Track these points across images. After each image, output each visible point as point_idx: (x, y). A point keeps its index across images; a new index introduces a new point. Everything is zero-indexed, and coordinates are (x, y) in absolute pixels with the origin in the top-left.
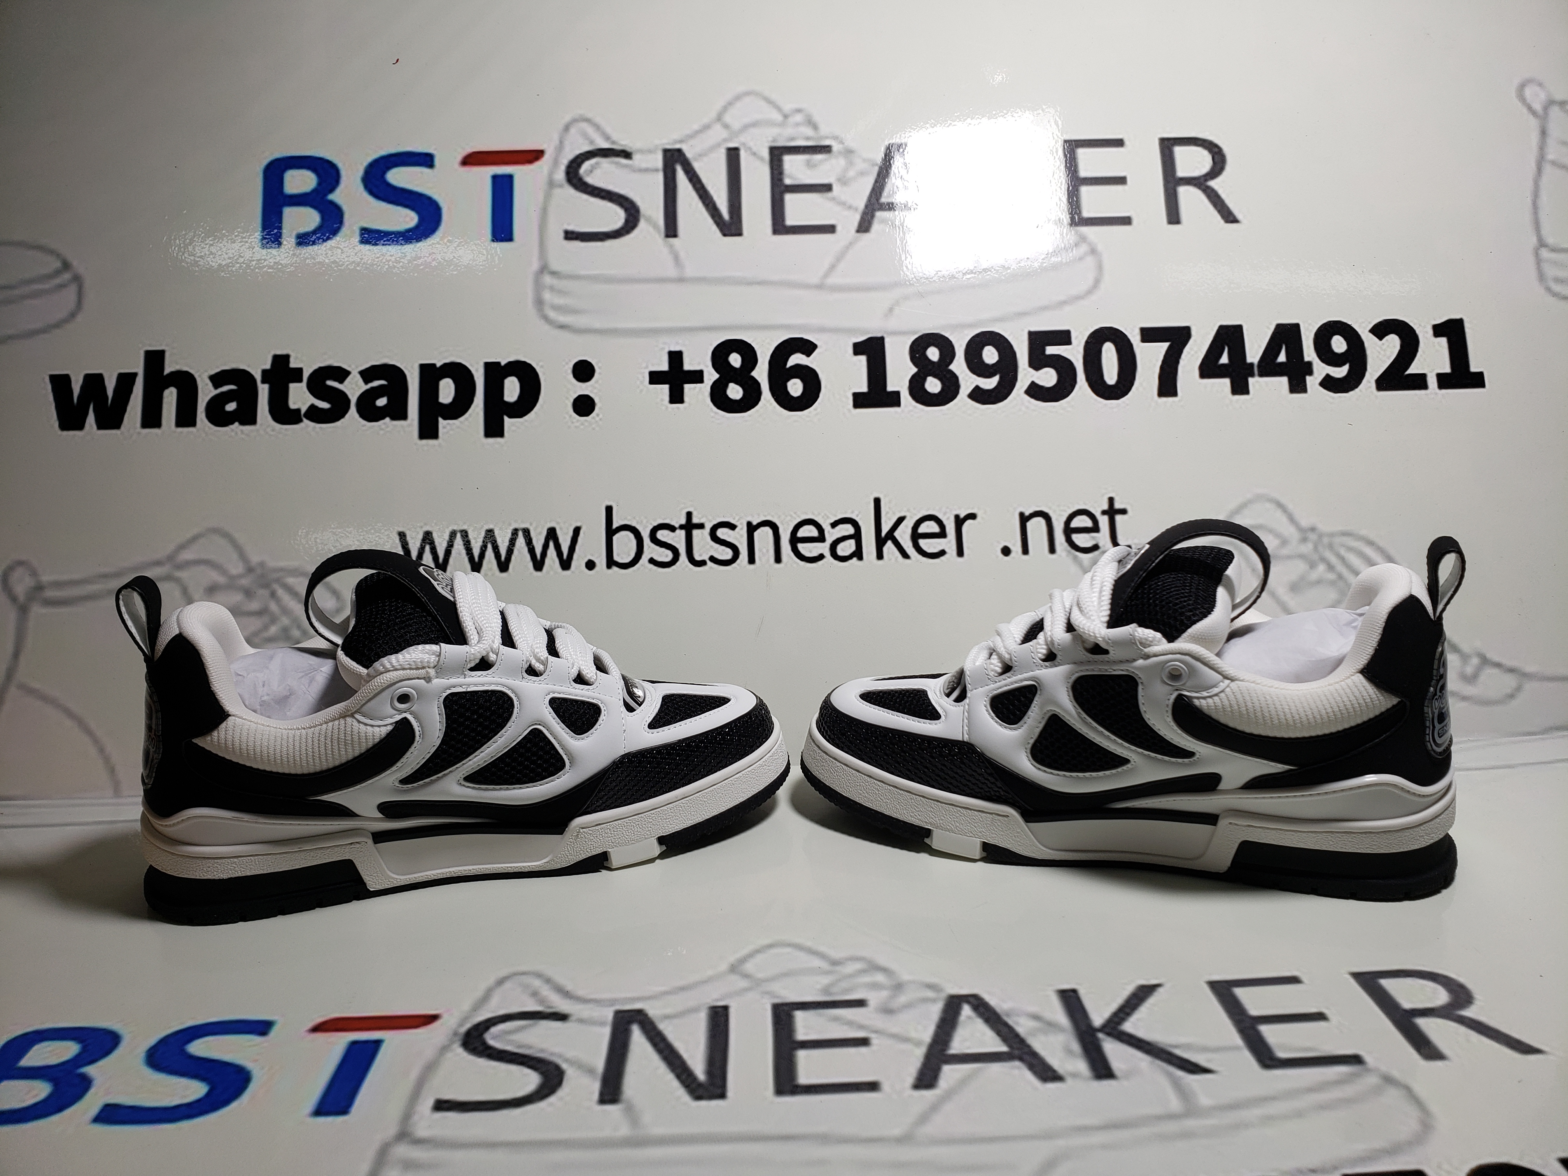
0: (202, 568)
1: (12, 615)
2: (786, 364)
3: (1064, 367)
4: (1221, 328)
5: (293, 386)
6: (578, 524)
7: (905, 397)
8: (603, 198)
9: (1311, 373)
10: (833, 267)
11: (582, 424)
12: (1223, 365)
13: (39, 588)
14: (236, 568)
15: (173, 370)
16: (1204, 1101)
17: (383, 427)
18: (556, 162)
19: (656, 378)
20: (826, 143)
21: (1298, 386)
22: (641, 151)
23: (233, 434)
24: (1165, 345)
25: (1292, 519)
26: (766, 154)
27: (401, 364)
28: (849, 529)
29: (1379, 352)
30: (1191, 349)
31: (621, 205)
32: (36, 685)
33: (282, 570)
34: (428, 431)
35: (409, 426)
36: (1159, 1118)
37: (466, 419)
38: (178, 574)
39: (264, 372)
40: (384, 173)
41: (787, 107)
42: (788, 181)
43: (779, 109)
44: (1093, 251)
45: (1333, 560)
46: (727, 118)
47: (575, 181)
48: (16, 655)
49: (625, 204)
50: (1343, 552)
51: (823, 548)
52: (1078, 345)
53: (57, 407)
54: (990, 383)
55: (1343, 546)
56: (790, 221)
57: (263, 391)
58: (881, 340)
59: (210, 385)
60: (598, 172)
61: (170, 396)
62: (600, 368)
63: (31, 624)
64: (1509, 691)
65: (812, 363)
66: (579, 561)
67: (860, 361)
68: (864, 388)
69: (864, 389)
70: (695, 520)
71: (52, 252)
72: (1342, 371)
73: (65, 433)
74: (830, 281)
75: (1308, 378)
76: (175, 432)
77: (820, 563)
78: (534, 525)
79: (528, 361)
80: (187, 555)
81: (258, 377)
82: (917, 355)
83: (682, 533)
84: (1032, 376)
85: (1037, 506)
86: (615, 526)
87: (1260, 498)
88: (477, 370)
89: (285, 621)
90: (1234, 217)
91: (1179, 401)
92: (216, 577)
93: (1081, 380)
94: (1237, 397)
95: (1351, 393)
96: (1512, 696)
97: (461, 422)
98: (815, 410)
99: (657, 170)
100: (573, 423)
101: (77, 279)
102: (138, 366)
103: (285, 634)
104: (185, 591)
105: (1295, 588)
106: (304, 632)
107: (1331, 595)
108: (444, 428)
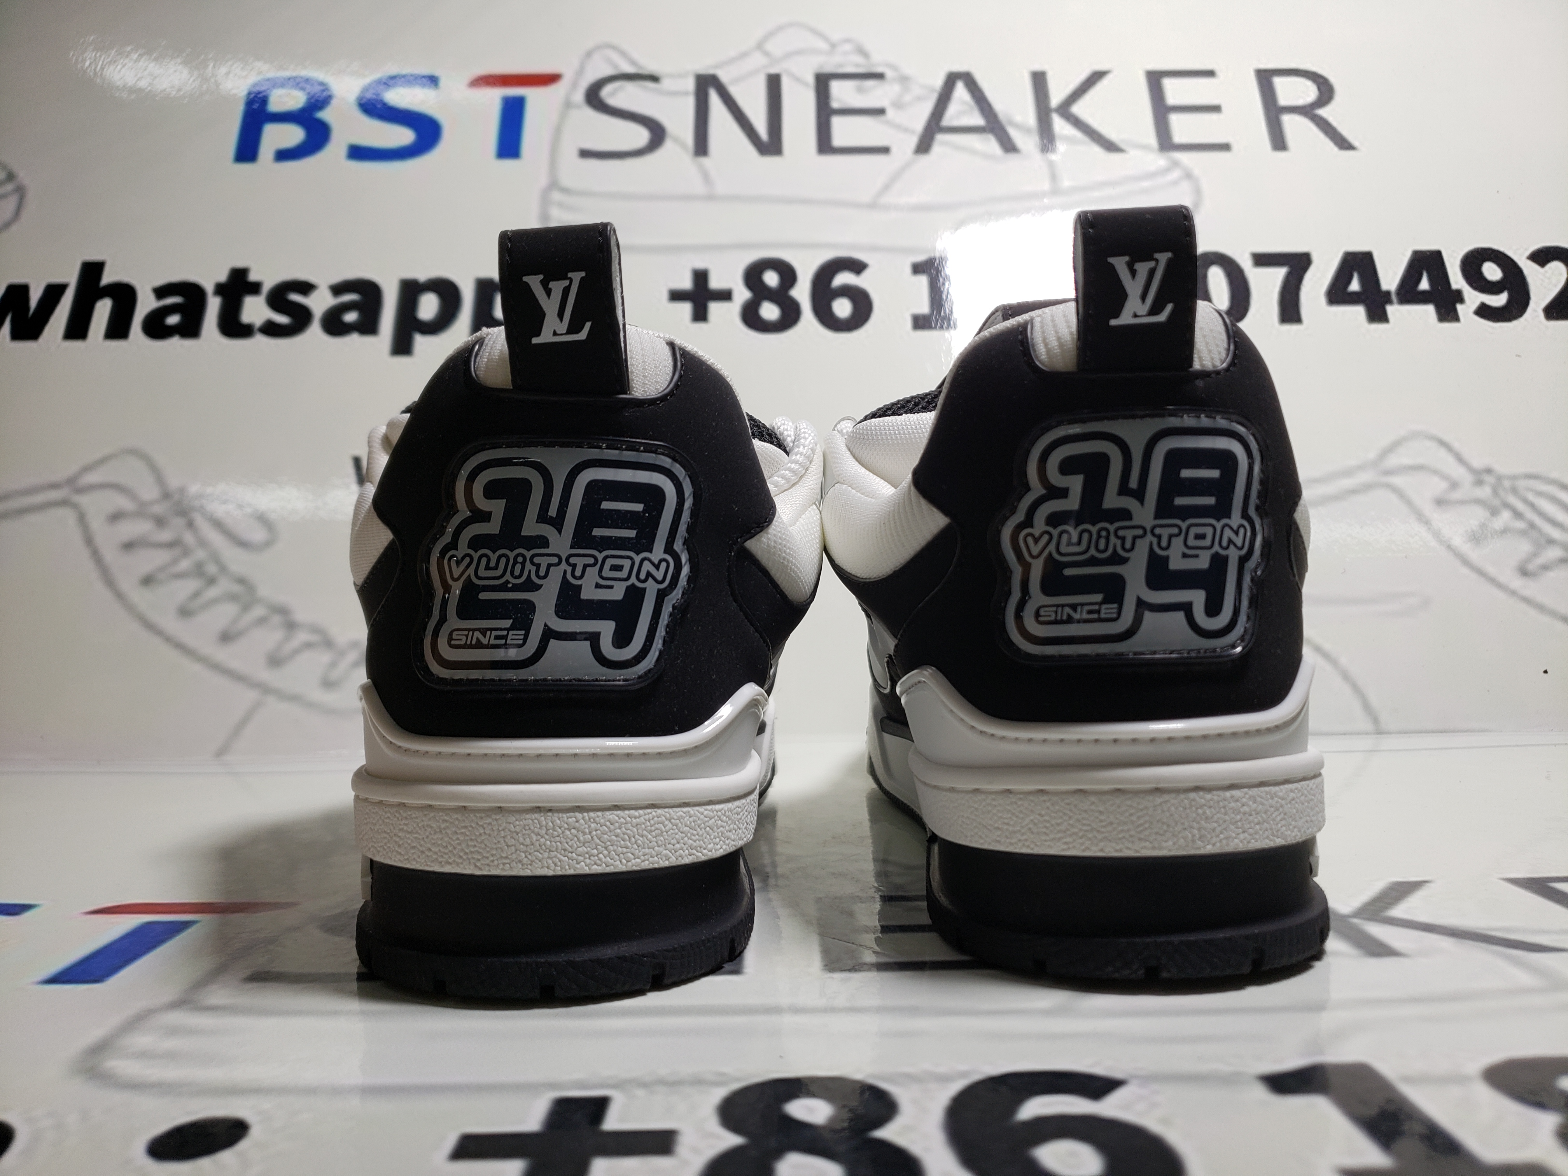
0: (108, 492)
2: (832, 283)
4: (1347, 255)
5: (248, 300)
8: (625, 118)
9: (1461, 300)
10: (886, 187)
12: (1354, 292)
14: (149, 492)
15: (111, 281)
17: (349, 343)
18: (574, 85)
19: (677, 296)
20: (879, 70)
21: (1448, 315)
22: (671, 76)
23: (170, 348)
24: (1283, 271)
25: (1460, 459)
26: (811, 80)
27: (378, 279)
29: (1542, 280)
30: (1315, 274)
31: (646, 126)
33: (204, 496)
34: (402, 347)
35: (381, 341)
37: (449, 337)
38: (77, 499)
39: (218, 285)
40: (384, 92)
41: (836, 37)
42: (835, 105)
43: (825, 38)
44: (1189, 176)
45: (1520, 506)
46: (769, 46)
47: (595, 102)
49: (650, 125)
50: (1531, 497)
55: (1529, 489)
56: (837, 143)
57: (214, 305)
58: (939, 260)
59: (152, 297)
60: (621, 94)
61: (103, 309)
65: (862, 282)
67: (919, 281)
68: (924, 309)
72: (1500, 299)
74: (887, 199)
75: (1459, 307)
76: (101, 345)
80: (92, 479)
81: (210, 290)
87: (1416, 435)
88: (466, 287)
89: (200, 554)
90: (1350, 144)
91: (1305, 328)
92: (122, 502)
94: (1375, 325)
95: (1515, 322)
97: (439, 338)
98: (866, 331)
99: (687, 93)
101: (21, 191)
102: (71, 277)
103: (199, 570)
104: (82, 519)
105: (1476, 538)
106: (223, 569)
107: (1524, 547)
108: (420, 343)
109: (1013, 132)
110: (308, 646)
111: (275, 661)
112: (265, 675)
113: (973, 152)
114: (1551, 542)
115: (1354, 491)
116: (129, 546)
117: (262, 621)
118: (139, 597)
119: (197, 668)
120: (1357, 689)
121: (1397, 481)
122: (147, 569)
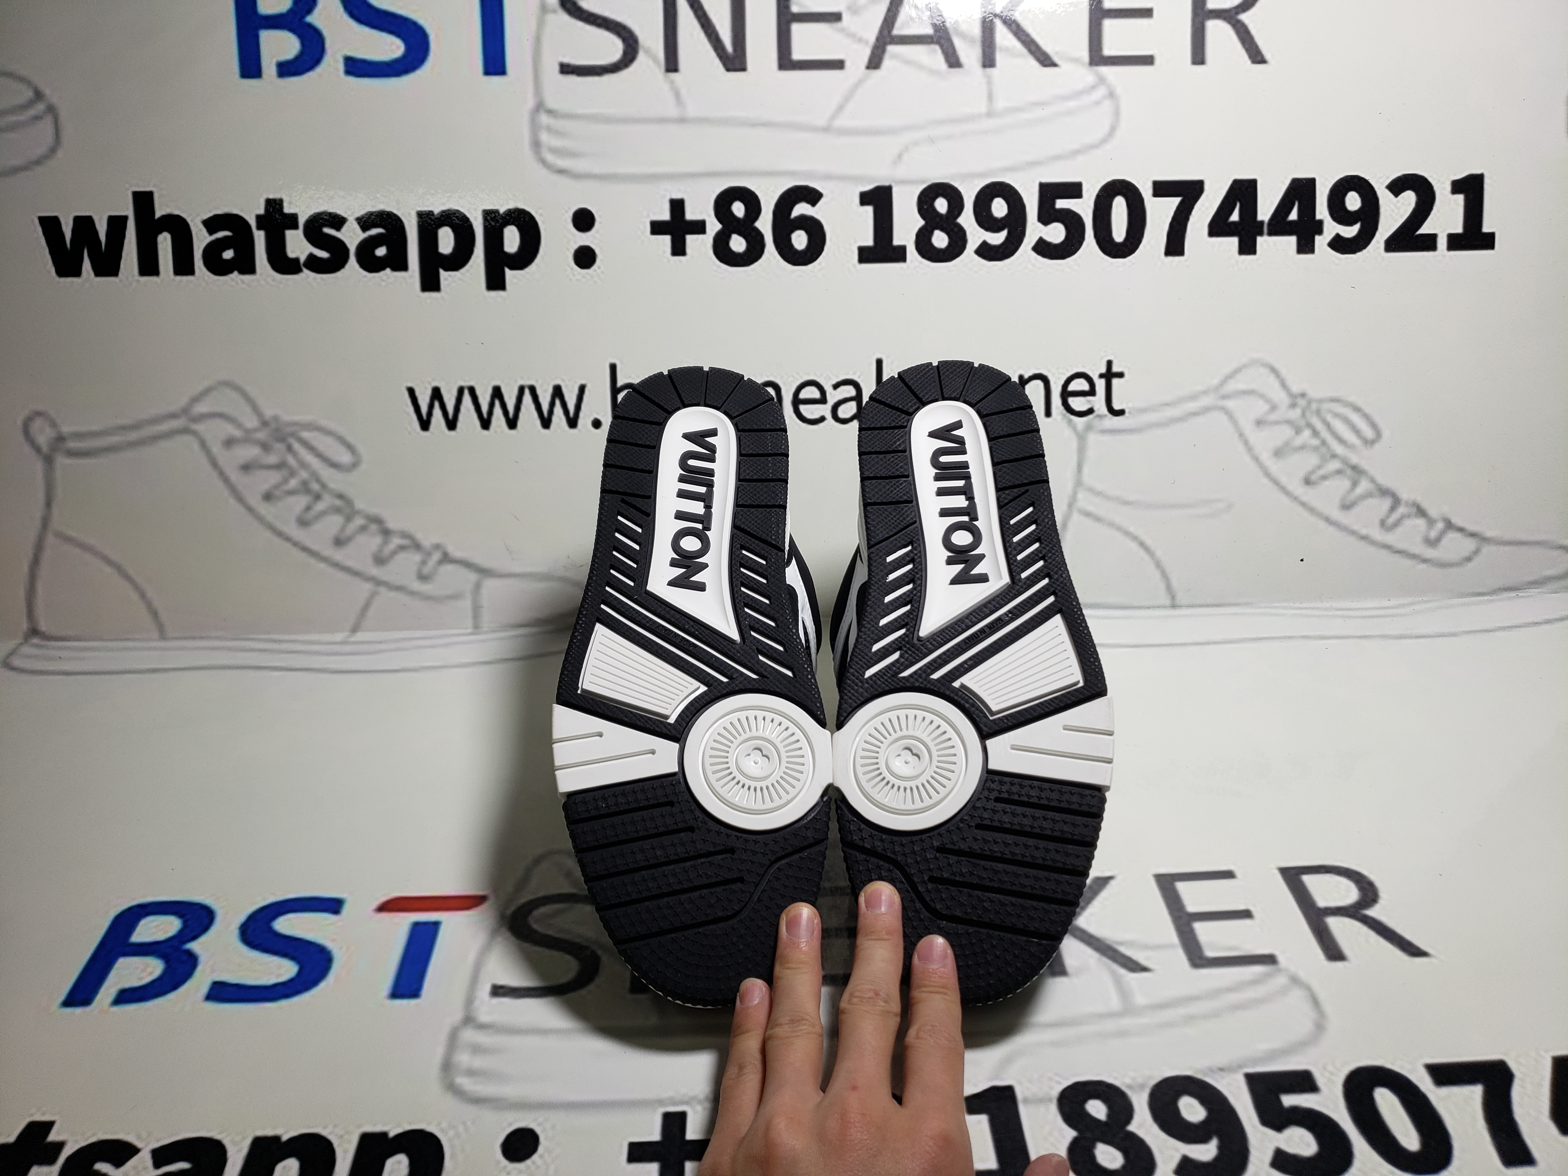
0: (218, 422)
1: (39, 466)
2: (790, 214)
3: (1072, 222)
4: (1236, 182)
5: (289, 234)
6: (583, 382)
7: (911, 253)
8: (599, 25)
9: (1320, 232)
10: (841, 108)
11: (584, 277)
12: (1234, 223)
13: (60, 439)
14: (251, 422)
15: (164, 213)
16: (1140, 999)
17: (385, 278)
19: (657, 228)
21: (1306, 246)
23: (233, 283)
24: (1177, 200)
25: (1284, 385)
27: (398, 211)
28: (850, 391)
29: (1393, 211)
30: (1203, 205)
31: (619, 34)
32: (72, 533)
33: (295, 424)
34: (430, 283)
35: (411, 277)
36: (1101, 1016)
37: (468, 271)
38: (195, 427)
39: (259, 218)
42: (795, 9)
44: (1111, 95)
45: (1319, 426)
47: (569, 5)
48: (49, 504)
49: (623, 33)
50: (1329, 418)
51: (825, 410)
52: (1089, 199)
53: (51, 253)
54: (997, 238)
55: (1330, 411)
56: (797, 55)
57: (260, 238)
58: (889, 189)
59: (204, 230)
61: (165, 242)
62: (600, 216)
63: (58, 474)
64: (1466, 554)
65: (817, 213)
66: (585, 420)
67: (867, 212)
68: (869, 242)
71: (22, 79)
72: (1352, 231)
73: (63, 280)
74: (840, 122)
75: (1317, 238)
76: (174, 280)
77: (822, 425)
78: (540, 382)
79: (527, 209)
80: (201, 408)
81: (253, 223)
82: (925, 207)
84: (1040, 231)
85: (1038, 369)
87: (1254, 363)
88: (476, 219)
89: (304, 475)
90: (1262, 56)
91: (1186, 260)
92: (231, 430)
93: (1089, 237)
94: (1244, 257)
95: (1359, 254)
96: (1469, 559)
97: (463, 274)
98: (820, 264)
100: (574, 275)
101: (51, 109)
102: (128, 210)
103: (305, 487)
104: (203, 444)
105: (1278, 453)
106: (324, 486)
107: (1313, 460)
108: (446, 279)
109: (957, 42)
110: (402, 548)
111: (380, 560)
112: (374, 571)
113: (920, 67)
114: (1334, 456)
115: (1195, 414)
116: (246, 468)
117: (363, 529)
118: (263, 509)
119: (322, 566)
120: (1164, 575)
121: (1230, 404)
122: (265, 487)
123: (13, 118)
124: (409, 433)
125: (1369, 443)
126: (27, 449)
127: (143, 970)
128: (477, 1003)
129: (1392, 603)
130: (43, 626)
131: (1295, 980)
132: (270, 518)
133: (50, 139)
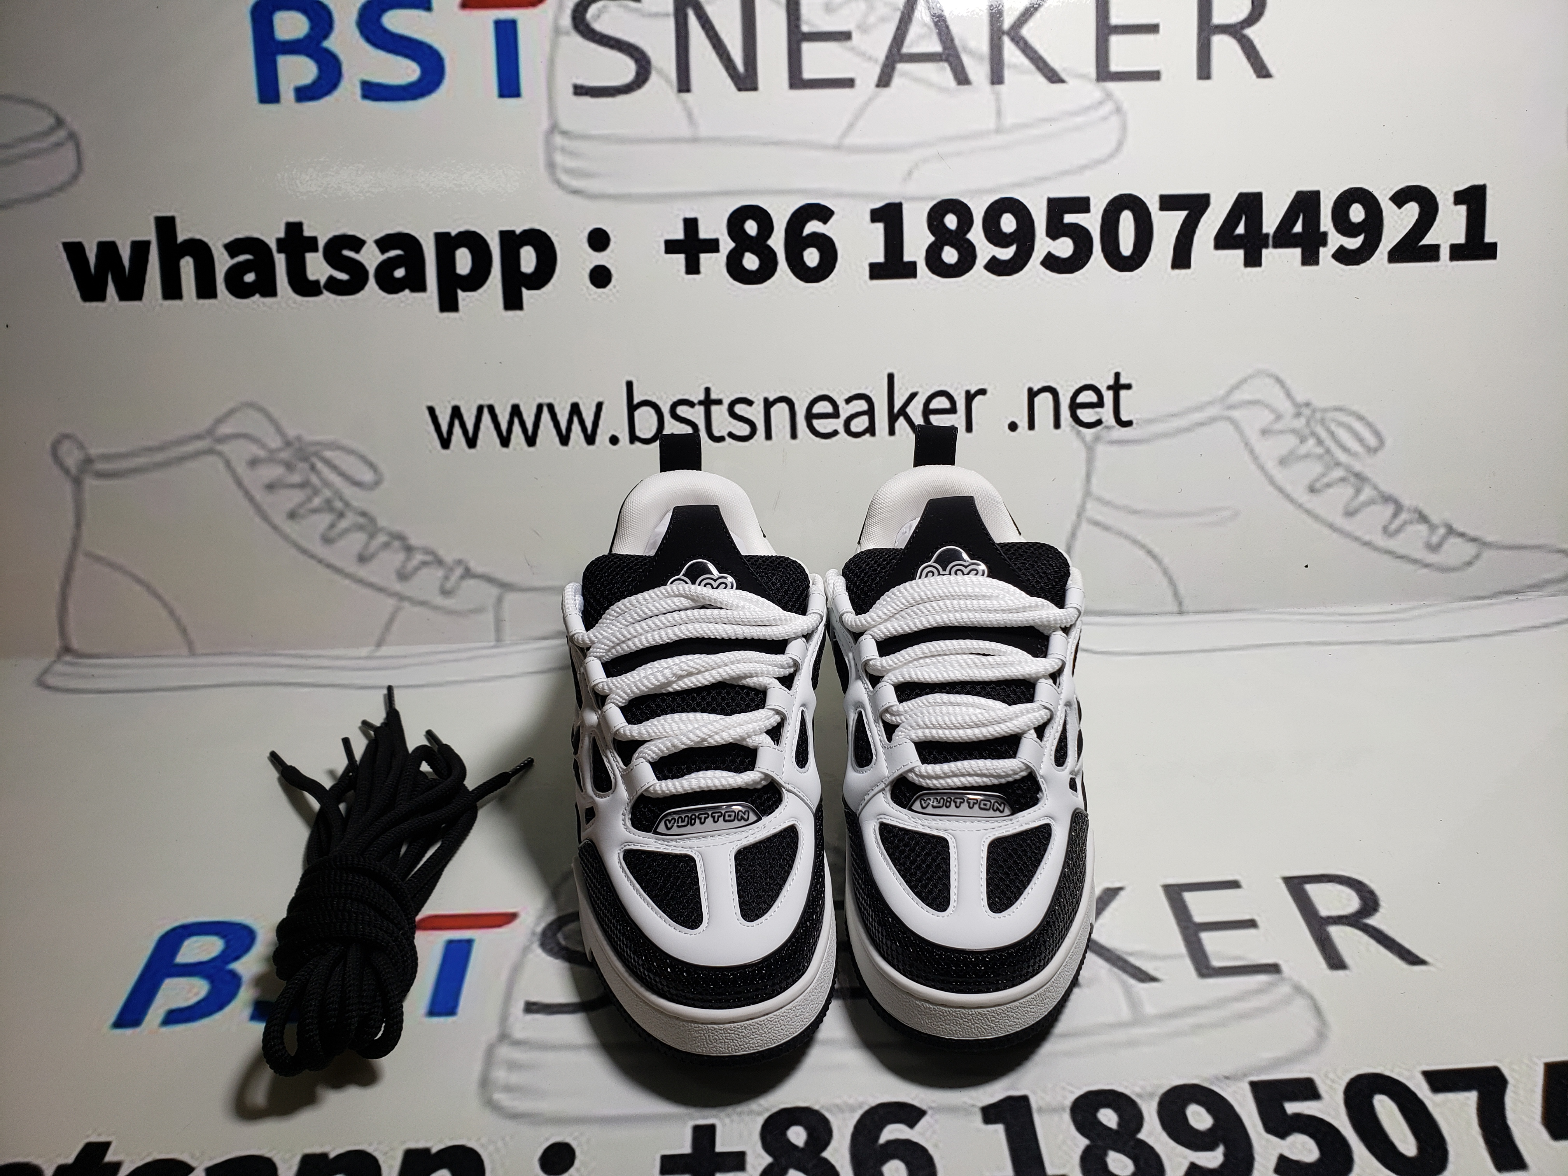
0: (242, 442)
1: (68, 488)
2: (802, 232)
3: (1080, 236)
4: (1241, 195)
5: (309, 256)
6: (600, 400)
7: (922, 269)
8: (612, 47)
9: (1324, 243)
10: (851, 126)
11: (600, 296)
12: (1239, 235)
13: (88, 461)
14: (275, 442)
15: (186, 237)
16: (1149, 1009)
17: (403, 299)
19: (671, 247)
21: (1310, 258)
23: (255, 306)
24: (1183, 214)
25: (1288, 395)
27: (416, 233)
28: (862, 405)
29: (1396, 222)
30: (1209, 218)
31: (631, 56)
32: (103, 554)
33: (318, 443)
34: (448, 304)
35: (429, 298)
36: (1113, 1026)
37: (485, 291)
38: (220, 447)
39: (279, 241)
40: (380, 16)
42: (805, 28)
44: (1118, 110)
45: (1323, 434)
47: (582, 27)
48: (78, 525)
49: (636, 54)
50: (1333, 427)
51: (837, 424)
52: (1096, 214)
53: (75, 277)
54: (1006, 254)
55: (1334, 420)
56: (807, 74)
57: (280, 261)
58: (900, 205)
59: (226, 254)
60: (605, 17)
61: (187, 266)
62: (615, 236)
63: (87, 495)
64: (1467, 559)
65: (828, 230)
66: (602, 437)
67: (877, 229)
69: (881, 259)
70: (714, 396)
71: (42, 106)
72: (1356, 242)
73: (88, 304)
74: (851, 140)
75: (1322, 250)
76: (197, 304)
77: (834, 439)
78: (558, 400)
79: (543, 229)
80: (225, 429)
81: (273, 246)
82: (935, 223)
83: (701, 409)
84: (1049, 246)
85: (1047, 382)
86: (636, 400)
87: (1259, 373)
88: (492, 239)
89: (327, 493)
90: (1267, 71)
91: (1192, 273)
92: (256, 451)
93: (1097, 251)
94: (1249, 269)
95: (1363, 265)
96: (1470, 564)
97: (480, 295)
98: (832, 281)
99: (667, 15)
100: (590, 295)
101: (72, 136)
102: (151, 235)
103: (328, 506)
104: (228, 464)
105: (1283, 462)
106: (347, 504)
107: (1317, 468)
108: (464, 300)
109: (966, 59)
110: (425, 564)
111: (403, 576)
112: (398, 587)
113: (930, 84)
114: (1338, 464)
115: (1201, 424)
116: (271, 487)
117: (386, 545)
118: (288, 527)
119: (347, 582)
120: (1171, 582)
121: (1236, 414)
122: (289, 505)
123: (34, 145)
124: (430, 451)
125: (1373, 451)
126: (56, 471)
127: (190, 991)
128: (511, 1019)
129: (1395, 607)
130: (75, 644)
131: (1298, 989)
132: (294, 536)
133: (72, 166)
